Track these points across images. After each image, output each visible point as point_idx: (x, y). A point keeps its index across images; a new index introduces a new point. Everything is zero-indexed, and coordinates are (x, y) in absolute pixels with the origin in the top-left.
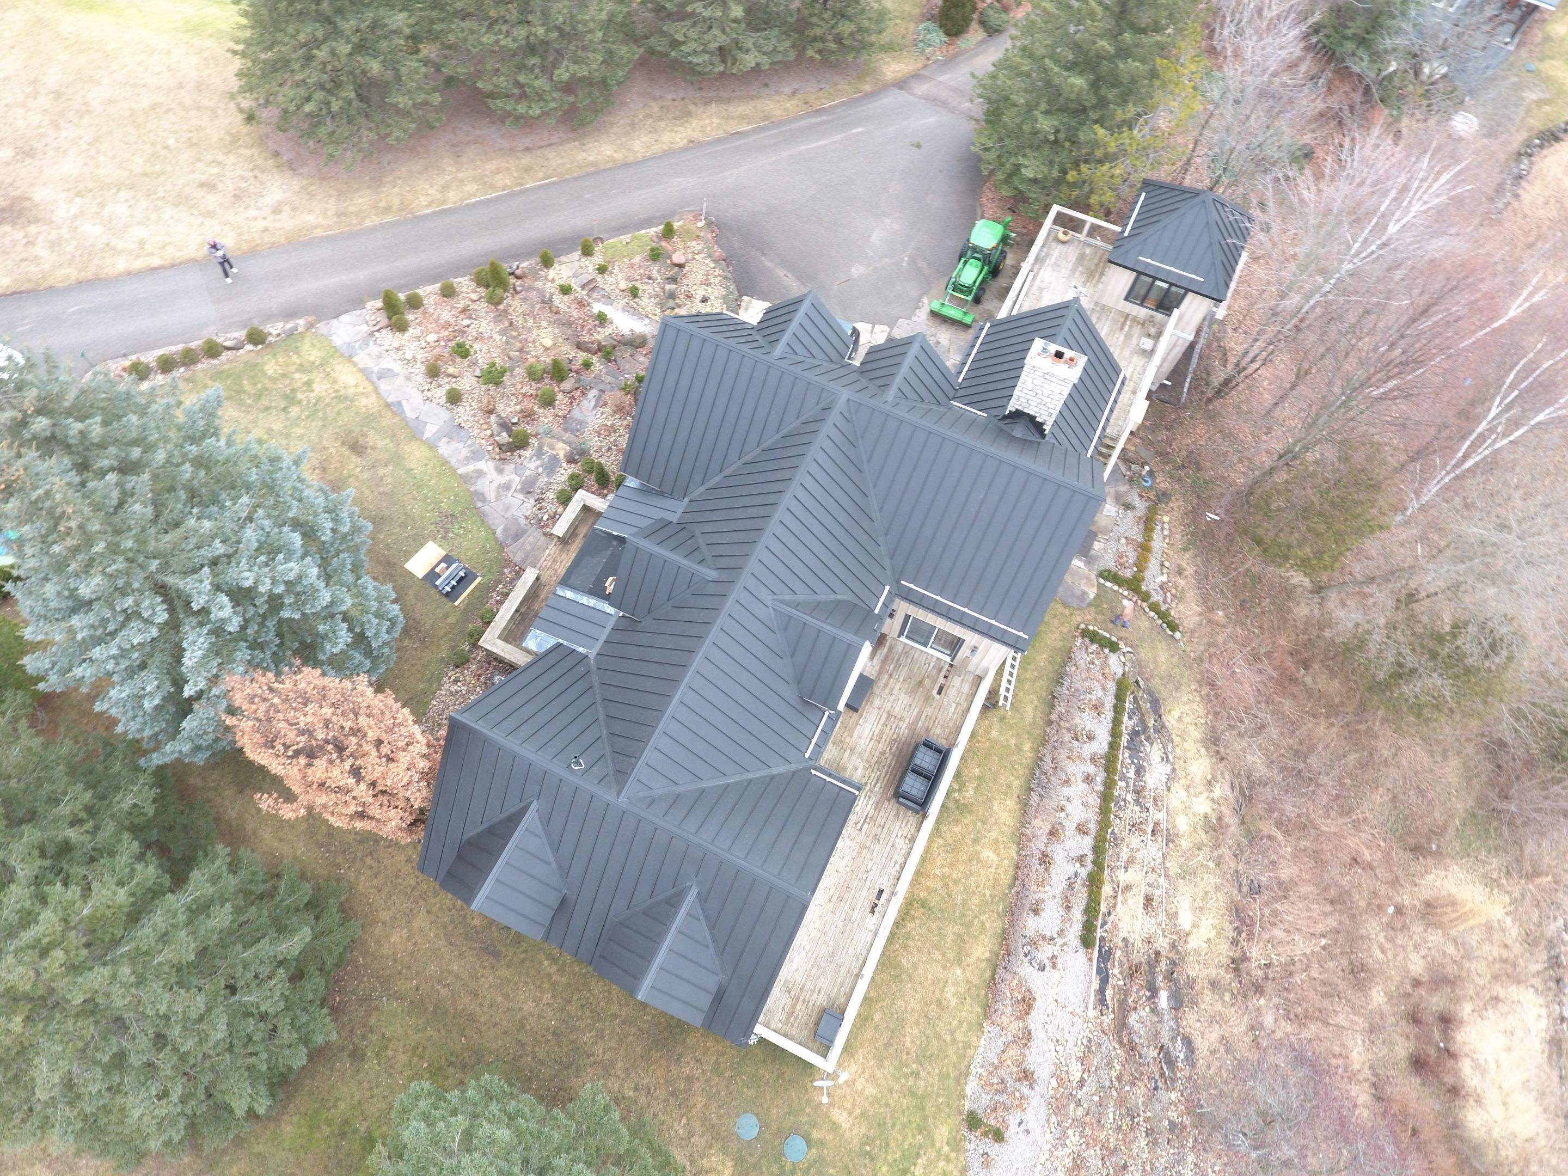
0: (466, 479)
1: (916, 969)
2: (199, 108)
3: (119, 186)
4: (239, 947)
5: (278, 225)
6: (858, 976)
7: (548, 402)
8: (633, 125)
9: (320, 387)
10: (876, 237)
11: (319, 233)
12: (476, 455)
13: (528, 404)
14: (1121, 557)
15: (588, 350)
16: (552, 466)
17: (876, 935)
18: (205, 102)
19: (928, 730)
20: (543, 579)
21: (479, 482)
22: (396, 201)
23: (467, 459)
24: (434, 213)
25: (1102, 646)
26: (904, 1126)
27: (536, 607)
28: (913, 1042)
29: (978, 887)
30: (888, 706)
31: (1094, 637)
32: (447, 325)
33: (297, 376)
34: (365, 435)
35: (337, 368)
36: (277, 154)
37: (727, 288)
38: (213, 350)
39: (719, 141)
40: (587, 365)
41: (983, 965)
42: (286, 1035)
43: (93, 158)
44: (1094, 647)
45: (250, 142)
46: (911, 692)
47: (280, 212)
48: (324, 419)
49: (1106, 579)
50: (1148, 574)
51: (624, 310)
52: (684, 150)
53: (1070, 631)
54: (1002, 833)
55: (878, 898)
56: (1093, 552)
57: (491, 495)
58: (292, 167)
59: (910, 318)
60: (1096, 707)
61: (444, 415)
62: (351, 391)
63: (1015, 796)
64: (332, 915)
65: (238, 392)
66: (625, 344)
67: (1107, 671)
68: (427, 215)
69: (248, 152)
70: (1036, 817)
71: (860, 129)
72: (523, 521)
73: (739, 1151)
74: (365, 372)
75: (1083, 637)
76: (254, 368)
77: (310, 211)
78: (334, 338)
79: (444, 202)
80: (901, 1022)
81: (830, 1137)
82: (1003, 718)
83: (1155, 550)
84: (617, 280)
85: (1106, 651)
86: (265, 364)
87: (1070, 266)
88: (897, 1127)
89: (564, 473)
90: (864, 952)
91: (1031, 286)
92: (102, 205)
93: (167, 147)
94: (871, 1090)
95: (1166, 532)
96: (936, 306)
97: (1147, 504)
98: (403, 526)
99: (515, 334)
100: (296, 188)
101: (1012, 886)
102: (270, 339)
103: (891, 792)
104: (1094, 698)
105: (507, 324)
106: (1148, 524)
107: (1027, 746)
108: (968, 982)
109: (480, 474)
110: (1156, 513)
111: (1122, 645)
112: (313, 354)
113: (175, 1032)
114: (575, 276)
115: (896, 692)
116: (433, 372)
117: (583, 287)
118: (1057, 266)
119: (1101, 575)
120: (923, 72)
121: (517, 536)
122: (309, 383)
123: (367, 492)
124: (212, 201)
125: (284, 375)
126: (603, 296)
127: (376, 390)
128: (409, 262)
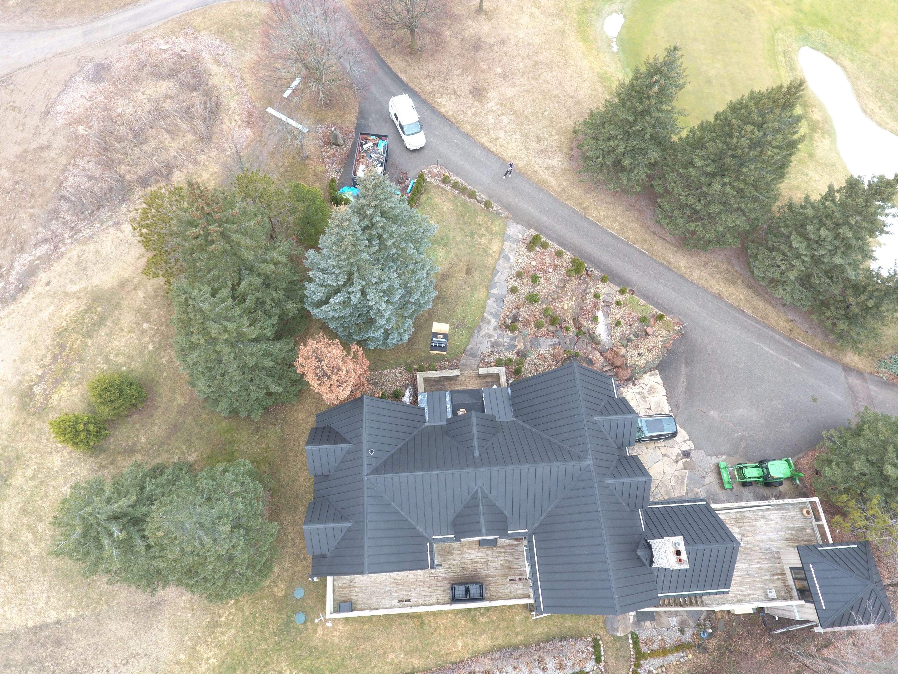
0: (483, 319)
1: (394, 635)
2: (568, 110)
3: (514, 113)
4: (264, 373)
5: (542, 174)
6: (371, 609)
7: (538, 326)
8: (706, 264)
9: (484, 240)
10: (739, 412)
11: (549, 190)
12: (496, 315)
13: (531, 319)
14: (650, 641)
15: (575, 324)
16: (510, 347)
17: (391, 608)
18: (572, 110)
19: (490, 584)
20: (459, 378)
21: (485, 325)
22: (586, 204)
23: (492, 313)
24: (592, 221)
25: (594, 653)
26: (329, 663)
27: (446, 383)
28: (363, 649)
29: (443, 646)
30: (490, 559)
31: (596, 645)
32: (544, 264)
33: (483, 229)
34: (476, 270)
35: (497, 240)
36: (572, 149)
37: (654, 360)
38: (472, 195)
39: (731, 306)
40: (567, 329)
41: (411, 666)
42: (247, 405)
43: (519, 96)
44: (591, 649)
45: (568, 137)
46: (503, 566)
47: (548, 170)
48: (472, 252)
49: (632, 638)
50: (651, 661)
51: (607, 325)
52: (712, 295)
53: (592, 631)
54: (473, 646)
55: (406, 601)
56: (643, 623)
57: (483, 333)
58: (571, 158)
59: (707, 455)
60: (561, 665)
61: (504, 291)
62: (491, 252)
63: (494, 644)
64: (295, 390)
65: (462, 216)
66: (591, 337)
67: (584, 662)
68: (589, 219)
69: (564, 140)
70: (489, 660)
71: (798, 366)
72: (479, 352)
73: (290, 595)
74: (502, 250)
75: (593, 640)
76: (476, 213)
77: (557, 179)
78: (508, 229)
79: (600, 221)
80: (369, 640)
81: (310, 631)
82: (527, 618)
83: (667, 658)
84: (618, 313)
85: (594, 657)
86: (480, 215)
87: (791, 526)
88: (327, 660)
89: (511, 355)
90: (381, 607)
91: (761, 511)
92: (503, 114)
93: (543, 114)
94: (336, 640)
95: (682, 660)
96: (722, 465)
97: (691, 641)
98: (449, 310)
99: (560, 292)
100: (563, 167)
101: (452, 663)
102: (491, 209)
103: (454, 582)
104: (565, 662)
105: (562, 285)
106: (680, 647)
107: (521, 638)
108: (400, 662)
109: (489, 322)
110: (688, 648)
111: (602, 664)
112: (496, 228)
113: (227, 378)
114: (607, 295)
115: (499, 559)
116: (519, 275)
117: (604, 302)
118: (785, 518)
119: (633, 634)
120: (867, 376)
121: (472, 355)
122: (483, 235)
123: (453, 288)
124: (534, 145)
125: (480, 225)
126: (607, 312)
127: (498, 260)
128: (561, 230)
